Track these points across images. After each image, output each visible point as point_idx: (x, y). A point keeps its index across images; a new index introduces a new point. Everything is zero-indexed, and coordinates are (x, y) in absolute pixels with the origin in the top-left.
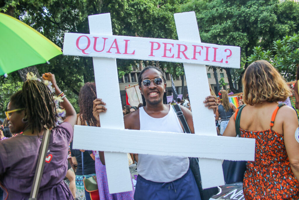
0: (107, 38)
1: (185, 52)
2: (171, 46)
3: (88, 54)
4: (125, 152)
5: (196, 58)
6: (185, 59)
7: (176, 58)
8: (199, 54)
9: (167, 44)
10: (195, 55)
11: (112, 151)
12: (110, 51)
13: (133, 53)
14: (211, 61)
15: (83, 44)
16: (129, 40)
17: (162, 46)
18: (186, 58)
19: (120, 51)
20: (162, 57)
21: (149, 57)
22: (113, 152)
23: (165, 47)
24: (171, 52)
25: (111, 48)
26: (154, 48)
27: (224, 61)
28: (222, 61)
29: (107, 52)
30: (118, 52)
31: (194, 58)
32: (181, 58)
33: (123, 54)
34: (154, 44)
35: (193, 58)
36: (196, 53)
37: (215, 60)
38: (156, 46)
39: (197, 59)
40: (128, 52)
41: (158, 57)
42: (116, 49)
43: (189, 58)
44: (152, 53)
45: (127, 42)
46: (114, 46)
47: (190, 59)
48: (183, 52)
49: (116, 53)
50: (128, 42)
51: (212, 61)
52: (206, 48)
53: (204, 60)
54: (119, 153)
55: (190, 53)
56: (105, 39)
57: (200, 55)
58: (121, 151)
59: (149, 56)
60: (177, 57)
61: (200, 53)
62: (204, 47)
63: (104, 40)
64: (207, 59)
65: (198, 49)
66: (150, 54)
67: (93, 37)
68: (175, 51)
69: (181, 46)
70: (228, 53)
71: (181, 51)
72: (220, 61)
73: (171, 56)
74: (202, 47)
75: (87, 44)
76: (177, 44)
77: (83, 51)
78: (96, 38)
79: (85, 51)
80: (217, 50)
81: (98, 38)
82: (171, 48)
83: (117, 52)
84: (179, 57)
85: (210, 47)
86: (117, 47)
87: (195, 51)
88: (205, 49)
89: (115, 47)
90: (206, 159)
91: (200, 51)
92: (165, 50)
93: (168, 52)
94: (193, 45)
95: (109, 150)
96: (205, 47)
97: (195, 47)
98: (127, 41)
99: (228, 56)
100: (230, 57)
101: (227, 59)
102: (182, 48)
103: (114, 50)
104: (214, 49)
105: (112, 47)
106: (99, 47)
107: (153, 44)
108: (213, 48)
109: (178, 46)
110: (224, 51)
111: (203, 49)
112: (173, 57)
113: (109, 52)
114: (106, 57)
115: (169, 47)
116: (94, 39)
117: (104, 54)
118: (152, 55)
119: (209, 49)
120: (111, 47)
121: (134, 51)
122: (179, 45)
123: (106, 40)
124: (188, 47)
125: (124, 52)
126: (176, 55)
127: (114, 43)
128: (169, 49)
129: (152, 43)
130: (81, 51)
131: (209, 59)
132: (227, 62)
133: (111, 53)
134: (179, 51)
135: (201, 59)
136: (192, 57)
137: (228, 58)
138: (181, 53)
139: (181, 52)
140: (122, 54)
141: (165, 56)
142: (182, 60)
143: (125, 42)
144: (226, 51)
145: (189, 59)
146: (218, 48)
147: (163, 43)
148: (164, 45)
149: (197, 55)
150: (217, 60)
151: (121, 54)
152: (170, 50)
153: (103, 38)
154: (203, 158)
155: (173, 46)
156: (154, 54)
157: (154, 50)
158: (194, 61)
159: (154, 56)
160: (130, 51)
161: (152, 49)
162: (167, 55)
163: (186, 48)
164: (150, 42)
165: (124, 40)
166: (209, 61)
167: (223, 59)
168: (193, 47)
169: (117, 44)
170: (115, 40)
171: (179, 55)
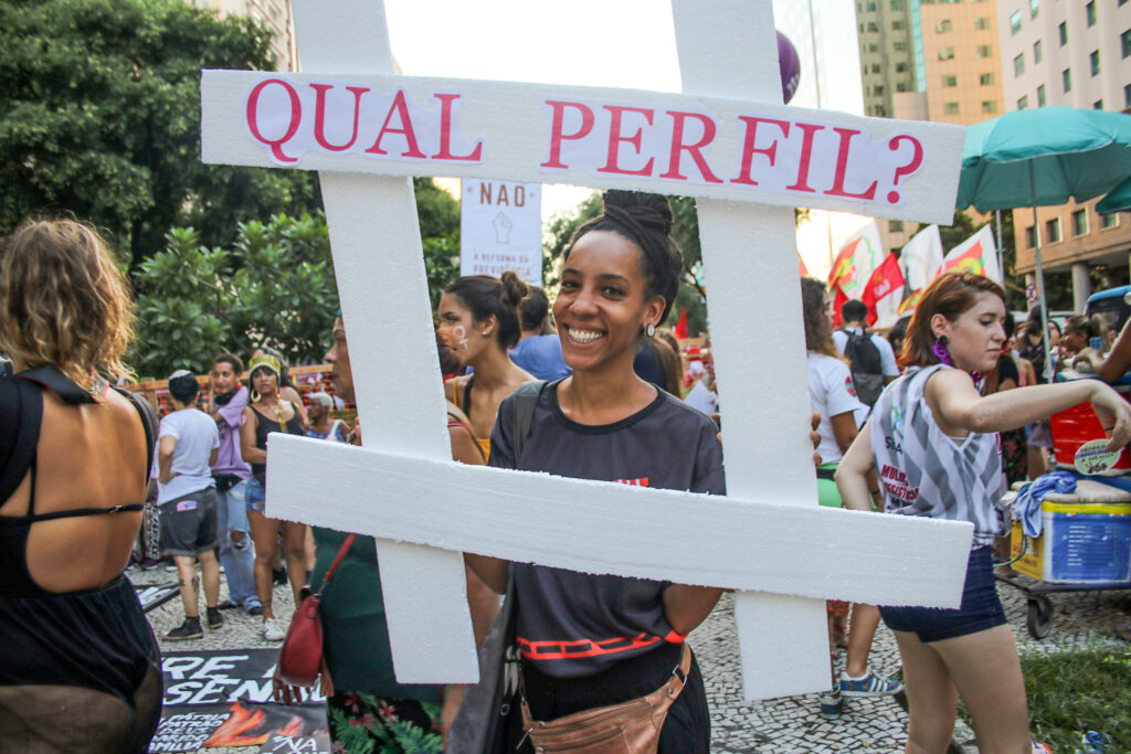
0: (368, 90)
1: (701, 150)
2: (641, 119)
3: (295, 160)
5: (753, 177)
6: (701, 180)
7: (662, 176)
8: (766, 158)
9: (624, 113)
10: (747, 161)
11: (399, 538)
12: (382, 147)
13: (476, 155)
14: (820, 193)
15: (274, 120)
16: (458, 96)
17: (603, 121)
18: (708, 175)
19: (422, 148)
20: (600, 170)
21: (543, 173)
22: (404, 544)
23: (616, 124)
24: (638, 152)
25: (386, 135)
26: (565, 131)
27: (882, 193)
28: (870, 194)
29: (367, 151)
30: (414, 151)
31: (745, 178)
32: (685, 178)
33: (434, 157)
34: (567, 110)
35: (737, 176)
36: (755, 155)
37: (838, 189)
38: (573, 121)
39: (756, 184)
40: (452, 152)
41: (583, 171)
42: (404, 136)
43: (719, 177)
44: (555, 152)
45: (449, 105)
46: (397, 122)
47: (727, 182)
48: (694, 150)
49: (404, 155)
50: (455, 104)
51: (826, 192)
52: (801, 132)
53: (789, 188)
55: (725, 155)
56: (358, 92)
57: (772, 164)
59: (543, 165)
60: (666, 170)
61: (771, 153)
62: (792, 126)
63: (352, 95)
64: (801, 185)
65: (765, 136)
66: (547, 160)
67: (310, 85)
68: (658, 146)
69: (686, 119)
70: (906, 153)
71: (685, 142)
72: (863, 191)
73: (641, 167)
74: (785, 126)
75: (287, 118)
76: (668, 113)
77: (276, 147)
78: (321, 90)
79: (285, 148)
80: (853, 138)
81: (331, 87)
82: (640, 130)
83: (407, 150)
84: (674, 172)
85: (822, 128)
86: (408, 130)
87: (753, 144)
88: (797, 135)
89: (401, 127)
91: (775, 143)
92: (615, 138)
93: (625, 149)
94: (741, 118)
95: (391, 536)
96: (798, 125)
97: (752, 123)
98: (448, 100)
99: (900, 171)
100: (913, 174)
101: (896, 183)
102: (693, 132)
103: (400, 142)
104: (838, 137)
105: (388, 127)
106: (336, 130)
107: (562, 111)
108: (836, 129)
109: (672, 119)
110: (887, 146)
111: (786, 134)
112: (647, 171)
113: (376, 149)
114: (365, 171)
115: (630, 124)
116: (314, 92)
117: (356, 160)
118: (554, 161)
119: (817, 133)
120: (384, 130)
121: (480, 144)
122: (679, 118)
123: (364, 95)
124: (719, 124)
125: (437, 152)
126: (662, 165)
127: (397, 108)
128: (632, 134)
129: (559, 107)
130: (269, 146)
131: (810, 184)
132: (893, 197)
133: (385, 153)
134: (677, 146)
135: (773, 182)
136: (736, 172)
137: (901, 177)
138: (685, 156)
139: (685, 147)
140: (429, 158)
141: (612, 166)
142: (689, 185)
143: (439, 103)
144: (894, 144)
145: (720, 181)
146: (858, 132)
147: (605, 107)
148: (609, 114)
149: (759, 162)
150: (846, 188)
151: (424, 157)
152: (636, 140)
153: (348, 88)
154: (752, 593)
155: (651, 123)
156: (563, 159)
157: (563, 142)
158: (743, 192)
159: (566, 167)
160: (461, 143)
161: (557, 135)
162: (620, 165)
163: (710, 133)
164: (548, 102)
165: (436, 95)
166: (813, 191)
167: (875, 183)
168: (744, 125)
169: (408, 117)
170: (400, 95)
171: (675, 161)
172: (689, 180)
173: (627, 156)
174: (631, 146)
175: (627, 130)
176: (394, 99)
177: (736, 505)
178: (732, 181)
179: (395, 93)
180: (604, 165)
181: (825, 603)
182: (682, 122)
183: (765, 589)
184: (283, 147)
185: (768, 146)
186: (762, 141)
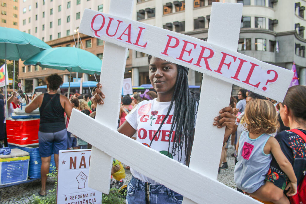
0: (122, 22)
1: (208, 59)
2: (193, 47)
3: (99, 36)
5: (221, 71)
6: (205, 68)
7: (194, 64)
8: (227, 66)
9: (188, 44)
10: (221, 66)
13: (145, 46)
14: (241, 81)
15: (97, 24)
16: (144, 29)
17: (182, 44)
18: (208, 67)
19: (131, 41)
20: (177, 58)
21: (161, 55)
23: (185, 46)
24: (189, 55)
25: (123, 35)
26: (170, 45)
27: (261, 86)
28: (257, 86)
29: (118, 38)
30: (129, 41)
31: (219, 71)
32: (201, 67)
33: (134, 44)
35: (216, 70)
36: (224, 65)
37: (247, 81)
38: (173, 42)
39: (222, 73)
40: (139, 44)
41: (172, 57)
42: (128, 36)
43: (211, 69)
44: (166, 50)
45: (142, 31)
46: (127, 32)
47: (213, 71)
48: (206, 59)
49: (126, 41)
51: (243, 81)
52: (240, 61)
53: (231, 77)
54: (103, 152)
55: (214, 63)
56: (120, 22)
57: (228, 69)
59: (162, 53)
60: (196, 63)
61: (229, 65)
62: (237, 59)
63: (118, 22)
64: (236, 77)
65: (228, 60)
66: (163, 52)
68: (195, 55)
69: (206, 49)
70: (272, 76)
71: (203, 56)
72: (255, 84)
73: (189, 60)
74: (235, 58)
75: (101, 25)
76: (201, 46)
77: (96, 32)
78: (111, 19)
79: (98, 33)
80: (256, 67)
81: (114, 19)
82: (191, 49)
83: (127, 40)
84: (198, 64)
85: (247, 61)
86: (129, 35)
87: (224, 61)
88: (238, 62)
89: (128, 34)
91: (231, 62)
92: (184, 50)
93: (186, 54)
94: (222, 53)
96: (239, 59)
97: (225, 55)
98: (141, 29)
99: (269, 81)
100: (273, 82)
101: (266, 84)
102: (207, 53)
103: (125, 38)
104: (251, 65)
105: (125, 33)
106: (112, 31)
107: (171, 39)
108: (251, 63)
109: (201, 48)
110: (266, 72)
111: (235, 61)
112: (190, 62)
113: (120, 38)
114: (115, 43)
115: (189, 47)
116: (109, 19)
117: (114, 40)
118: (165, 53)
119: (244, 63)
120: (123, 33)
121: (147, 43)
122: (204, 48)
123: (121, 23)
124: (215, 53)
126: (195, 61)
127: (128, 28)
129: (170, 37)
130: (94, 31)
131: (238, 78)
132: (264, 89)
133: (122, 40)
134: (201, 56)
135: (227, 74)
136: (217, 68)
137: (269, 83)
138: (203, 60)
139: (203, 57)
140: (132, 44)
141: (180, 58)
142: (201, 69)
143: (139, 29)
144: (269, 72)
145: (211, 70)
146: (258, 66)
147: (183, 41)
148: (184, 43)
149: (224, 67)
150: (250, 82)
151: (131, 43)
152: (190, 52)
153: (118, 20)
155: (195, 48)
156: (168, 53)
157: (169, 48)
158: (217, 75)
159: (168, 55)
160: (142, 42)
161: (168, 45)
162: (183, 58)
163: (212, 55)
164: (168, 36)
165: (139, 27)
166: (239, 80)
167: (260, 83)
168: (222, 55)
169: (130, 31)
170: (130, 25)
171: (199, 61)
173: (186, 56)
174: (188, 53)
175: (188, 49)
176: (128, 26)
177: (189, 170)
178: (215, 71)
179: (129, 24)
180: (178, 57)
182: (204, 50)
183: (192, 199)
184: (98, 32)
185: (228, 63)
186: (227, 61)
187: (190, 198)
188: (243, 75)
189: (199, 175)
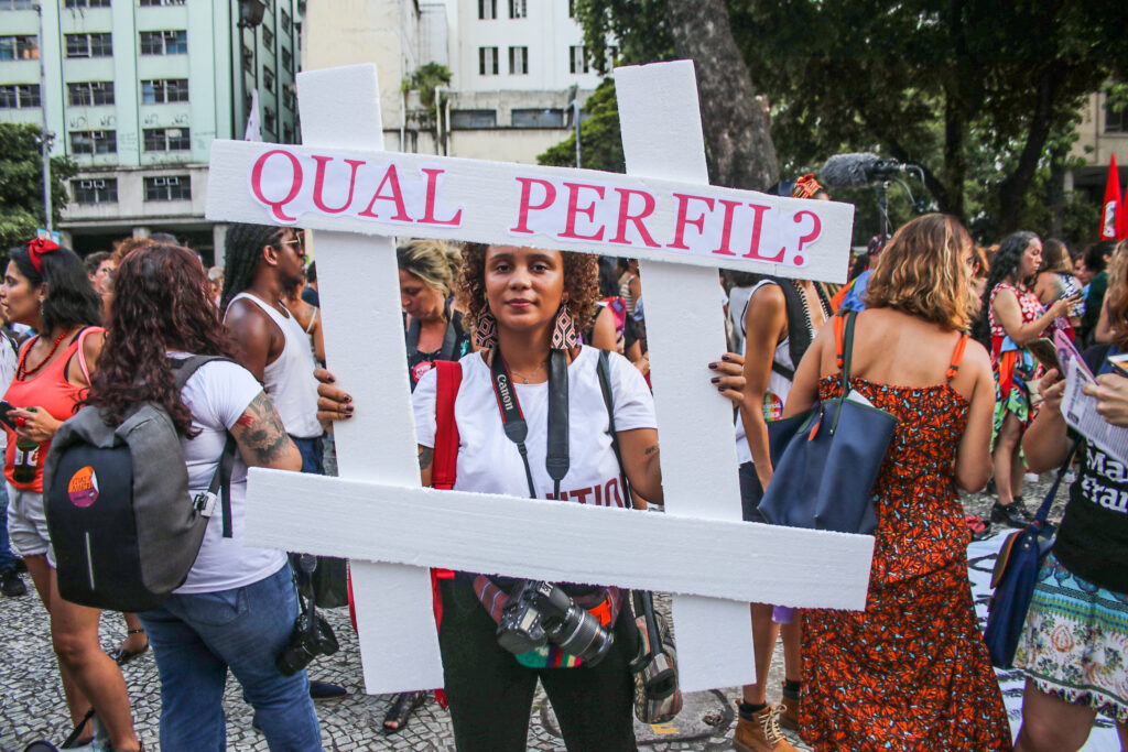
0: (364, 163)
1: (643, 220)
2: (595, 195)
3: (295, 219)
4: (419, 565)
5: (685, 243)
6: (643, 245)
7: (611, 241)
8: (696, 228)
9: (581, 190)
10: (680, 230)
11: (375, 558)
12: (373, 211)
13: (456, 220)
14: (739, 256)
15: (277, 182)
16: (442, 171)
17: (563, 195)
18: (649, 241)
19: (409, 212)
20: (560, 235)
21: (512, 237)
22: (380, 563)
23: (573, 198)
24: (592, 221)
25: (378, 201)
26: (532, 203)
27: (789, 257)
28: (779, 258)
29: (360, 214)
30: (402, 215)
31: (678, 243)
32: (630, 243)
33: (419, 221)
34: (534, 185)
35: (672, 242)
36: (686, 225)
37: (754, 253)
38: (538, 194)
39: (687, 248)
40: (436, 217)
41: (546, 236)
42: (394, 203)
43: (657, 243)
44: (523, 219)
45: (435, 179)
46: (388, 190)
47: (664, 247)
48: (637, 220)
49: (393, 218)
50: (439, 177)
51: (745, 256)
52: (724, 207)
53: (714, 252)
54: (400, 565)
55: (662, 224)
56: (355, 164)
57: (701, 232)
58: (407, 562)
59: (512, 230)
60: (614, 236)
61: (700, 223)
62: (716, 203)
63: (349, 166)
64: (724, 249)
65: (695, 210)
66: (516, 226)
67: (313, 157)
68: (608, 215)
69: (631, 195)
70: (807, 226)
71: (630, 213)
72: (774, 255)
73: (594, 233)
74: (711, 203)
75: (289, 184)
76: (616, 189)
77: (277, 207)
78: (321, 162)
79: (285, 209)
80: (765, 213)
81: (331, 159)
82: (593, 204)
83: (396, 214)
84: (621, 238)
85: (741, 204)
86: (398, 197)
87: (684, 216)
88: (720, 209)
89: (392, 195)
90: (695, 596)
91: (703, 215)
92: (573, 209)
93: (581, 218)
94: (675, 195)
95: (366, 557)
96: (721, 201)
97: (684, 199)
98: (433, 173)
99: (803, 240)
100: (814, 241)
101: (800, 249)
102: (636, 205)
103: (387, 208)
104: (753, 211)
105: (381, 194)
106: (334, 194)
107: (529, 186)
108: (751, 205)
109: (619, 195)
110: (792, 219)
111: (712, 208)
112: (599, 236)
113: (368, 213)
114: (357, 231)
115: (585, 198)
116: (315, 163)
117: (350, 221)
118: (522, 227)
119: (736, 208)
120: (377, 196)
121: (460, 211)
122: (625, 194)
123: (360, 167)
124: (657, 199)
125: (422, 216)
126: (611, 232)
127: (388, 181)
128: (587, 206)
129: (527, 183)
130: (271, 207)
131: (731, 249)
132: (799, 260)
133: (376, 216)
134: (623, 217)
136: (671, 239)
137: (805, 245)
138: (630, 224)
139: (630, 218)
140: (415, 222)
141: (570, 232)
142: (634, 249)
143: (426, 177)
144: (798, 218)
145: (659, 246)
146: (769, 208)
147: (566, 184)
148: (568, 189)
149: (690, 230)
150: (761, 252)
151: (411, 220)
152: (590, 211)
153: (346, 161)
154: (686, 596)
155: (602, 198)
156: (529, 226)
157: (530, 211)
158: (677, 256)
159: (531, 232)
160: (443, 210)
161: (525, 205)
162: (577, 231)
163: (650, 205)
164: (518, 179)
165: (424, 170)
166: (734, 254)
167: (784, 248)
168: (677, 200)
169: (398, 186)
170: (392, 168)
171: (621, 229)
172: (634, 244)
173: (582, 224)
174: (587, 216)
175: (583, 203)
176: (386, 171)
177: (671, 520)
178: (668, 246)
179: (388, 166)
180: (563, 231)
181: (749, 606)
182: (627, 197)
183: (699, 594)
184: (283, 207)
185: (697, 217)
186: (692, 214)
187: (691, 592)
188: (741, 240)
189: (698, 522)
